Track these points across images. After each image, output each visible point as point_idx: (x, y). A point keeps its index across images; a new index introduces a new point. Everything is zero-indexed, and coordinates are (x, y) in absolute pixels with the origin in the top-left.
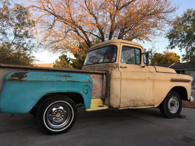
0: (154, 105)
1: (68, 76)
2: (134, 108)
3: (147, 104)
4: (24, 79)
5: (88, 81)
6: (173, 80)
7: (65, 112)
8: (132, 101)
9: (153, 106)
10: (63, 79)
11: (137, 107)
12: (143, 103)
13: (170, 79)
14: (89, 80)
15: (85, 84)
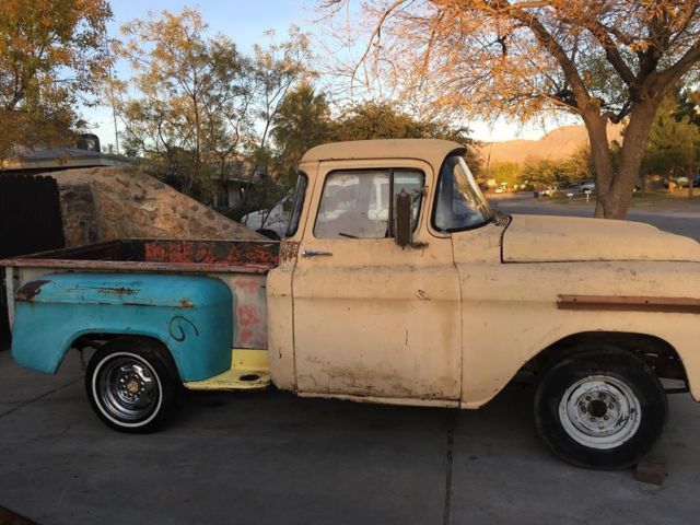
0: (459, 400)
1: (129, 290)
2: (358, 399)
3: (421, 391)
4: (36, 298)
5: (180, 305)
6: (568, 304)
7: (147, 380)
8: (343, 375)
9: (455, 404)
10: (114, 299)
11: (371, 399)
12: (395, 387)
13: (555, 299)
14: (184, 302)
15: (172, 314)
